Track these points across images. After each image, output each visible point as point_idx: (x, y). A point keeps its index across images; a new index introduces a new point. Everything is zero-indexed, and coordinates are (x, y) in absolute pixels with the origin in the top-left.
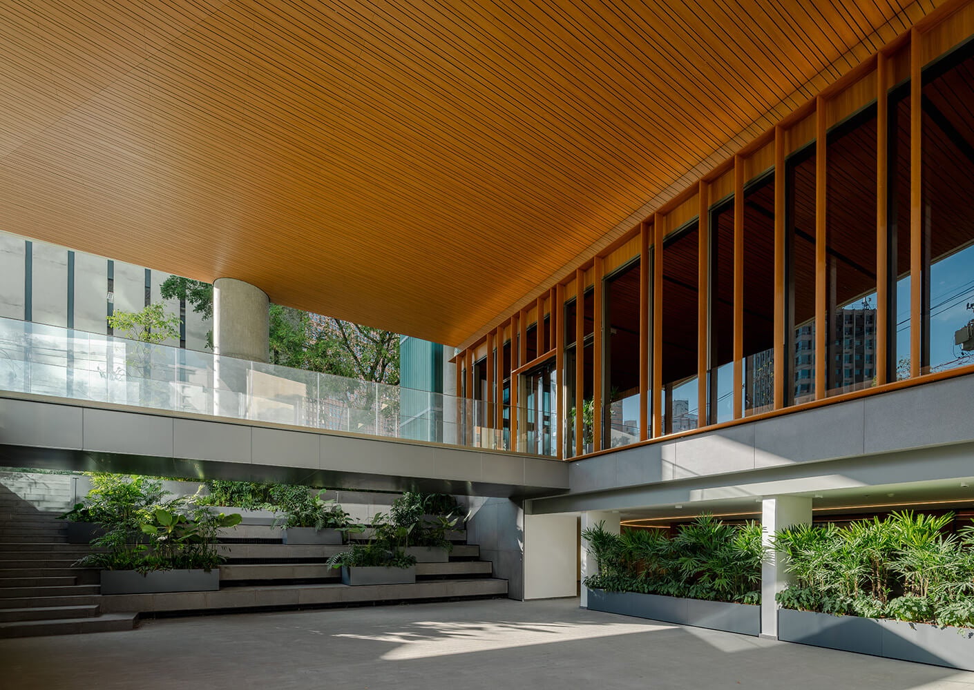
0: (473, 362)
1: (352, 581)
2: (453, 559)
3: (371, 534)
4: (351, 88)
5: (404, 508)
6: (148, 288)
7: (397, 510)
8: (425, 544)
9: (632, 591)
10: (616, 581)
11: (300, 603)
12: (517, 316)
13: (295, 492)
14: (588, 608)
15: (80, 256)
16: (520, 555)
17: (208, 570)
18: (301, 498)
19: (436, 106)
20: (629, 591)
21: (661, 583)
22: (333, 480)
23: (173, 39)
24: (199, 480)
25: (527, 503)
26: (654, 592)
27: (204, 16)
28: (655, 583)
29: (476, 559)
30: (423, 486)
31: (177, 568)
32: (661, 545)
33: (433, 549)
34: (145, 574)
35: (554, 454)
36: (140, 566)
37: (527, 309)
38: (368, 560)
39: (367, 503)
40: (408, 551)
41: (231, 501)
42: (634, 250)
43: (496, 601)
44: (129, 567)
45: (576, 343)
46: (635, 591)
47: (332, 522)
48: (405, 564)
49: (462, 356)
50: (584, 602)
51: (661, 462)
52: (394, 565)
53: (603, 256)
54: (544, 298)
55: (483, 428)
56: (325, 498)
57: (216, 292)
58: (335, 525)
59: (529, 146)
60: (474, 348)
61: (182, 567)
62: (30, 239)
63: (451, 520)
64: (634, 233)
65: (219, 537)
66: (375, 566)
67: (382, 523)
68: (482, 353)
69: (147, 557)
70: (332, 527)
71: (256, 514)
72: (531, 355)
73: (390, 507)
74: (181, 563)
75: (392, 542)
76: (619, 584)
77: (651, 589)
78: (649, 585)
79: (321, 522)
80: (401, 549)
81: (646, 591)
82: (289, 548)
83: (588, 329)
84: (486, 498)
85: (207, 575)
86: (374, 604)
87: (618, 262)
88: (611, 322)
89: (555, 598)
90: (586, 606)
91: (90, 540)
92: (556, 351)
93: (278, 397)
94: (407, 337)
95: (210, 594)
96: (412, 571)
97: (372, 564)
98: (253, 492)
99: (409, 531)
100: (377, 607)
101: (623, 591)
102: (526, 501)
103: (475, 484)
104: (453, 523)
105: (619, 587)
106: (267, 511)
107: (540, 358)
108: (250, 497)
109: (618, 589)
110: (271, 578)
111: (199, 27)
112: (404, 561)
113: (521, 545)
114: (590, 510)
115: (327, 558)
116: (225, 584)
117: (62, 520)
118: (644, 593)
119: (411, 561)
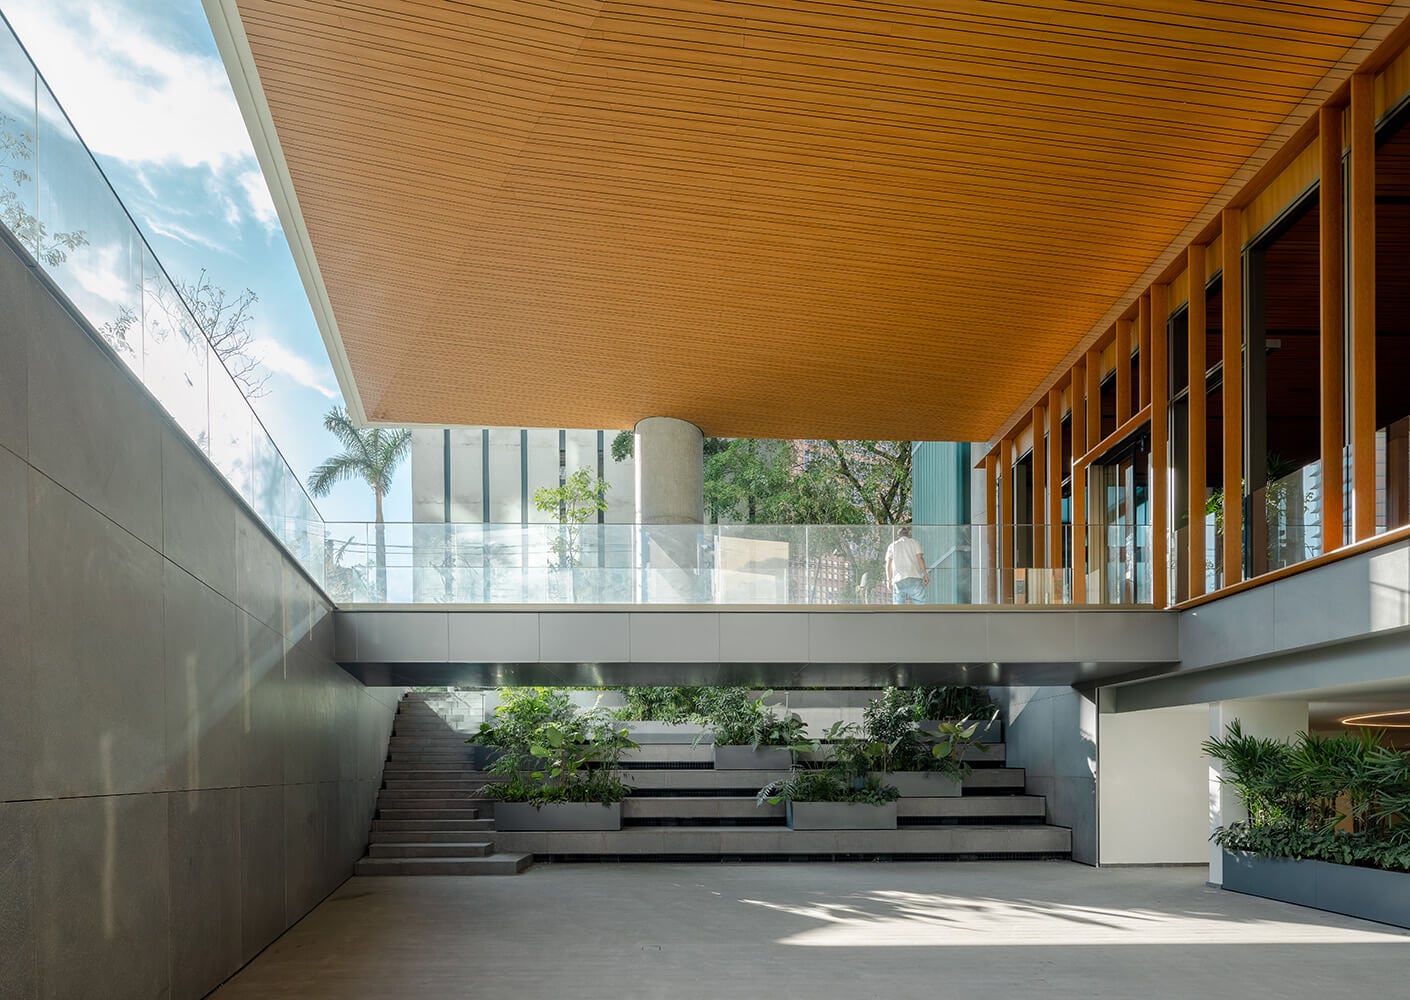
0: (1014, 460)
1: (796, 824)
2: (967, 792)
3: (829, 752)
4: (742, 98)
5: (883, 712)
6: (600, 451)
7: (873, 716)
8: (919, 768)
9: (1318, 857)
10: (1281, 836)
11: (722, 852)
12: (1081, 364)
13: (726, 696)
14: (1222, 888)
15: (531, 432)
16: (1091, 783)
17: (607, 803)
18: (735, 703)
19: (870, 67)
20: (1311, 857)
21: (1383, 844)
22: (783, 677)
23: (527, 135)
24: (596, 687)
25: (1103, 692)
26: (1368, 863)
27: (551, 89)
28: (1369, 843)
29: (1020, 792)
30: (923, 675)
31: (573, 801)
32: (1383, 766)
33: (933, 775)
34: (538, 808)
35: (1148, 598)
36: (535, 798)
37: (1100, 348)
38: (823, 792)
39: (839, 707)
40: (887, 779)
41: (648, 716)
42: (1310, 172)
43: (1049, 864)
44: (523, 799)
45: (1188, 389)
46: (1324, 859)
47: (774, 736)
48: (879, 799)
49: (995, 454)
50: (1216, 876)
51: (1369, 587)
52: (860, 800)
53: (1243, 204)
54: (1129, 318)
55: (1030, 570)
56: (768, 703)
57: (637, 438)
58: (781, 742)
59: (1046, 60)
60: (1014, 436)
61: (578, 800)
62: (486, 428)
63: (966, 726)
64: (1308, 134)
65: (623, 761)
66: (830, 800)
67: (845, 736)
68: (1028, 443)
69: (544, 787)
70: (777, 744)
71: (681, 729)
72: (1107, 424)
73: (861, 711)
74: (578, 794)
75: (861, 764)
76: (1287, 844)
77: (1359, 855)
78: (1355, 846)
79: (758, 737)
80: (876, 775)
81: (1348, 859)
82: (719, 774)
83: (1213, 354)
84: (1035, 689)
85: (605, 809)
86: (834, 858)
87: (1274, 207)
88: (1261, 327)
89: (1169, 865)
90: (1221, 883)
91: (484, 765)
92: (1150, 410)
93: (752, 566)
94: (921, 442)
95: (610, 836)
96: (888, 811)
97: (825, 798)
98: (675, 699)
99: (891, 748)
100: (837, 863)
101: (1296, 857)
102: (1100, 688)
103: (1004, 667)
104: (968, 733)
105: (1287, 849)
106: (694, 725)
107: (1123, 429)
108: (672, 707)
109: (1284, 855)
110: (691, 816)
111: (551, 107)
112: (877, 794)
113: (1092, 765)
114: (1227, 698)
115: (760, 790)
116: (628, 823)
117: (471, 744)
118: (1344, 863)
119: (891, 795)
